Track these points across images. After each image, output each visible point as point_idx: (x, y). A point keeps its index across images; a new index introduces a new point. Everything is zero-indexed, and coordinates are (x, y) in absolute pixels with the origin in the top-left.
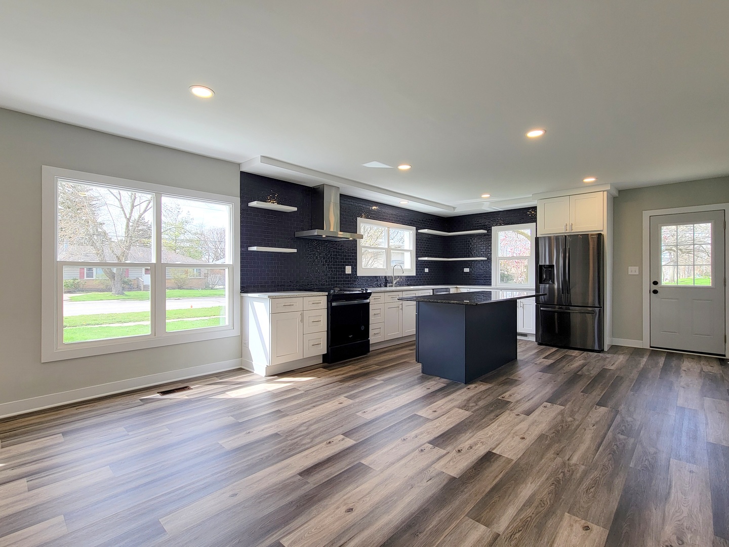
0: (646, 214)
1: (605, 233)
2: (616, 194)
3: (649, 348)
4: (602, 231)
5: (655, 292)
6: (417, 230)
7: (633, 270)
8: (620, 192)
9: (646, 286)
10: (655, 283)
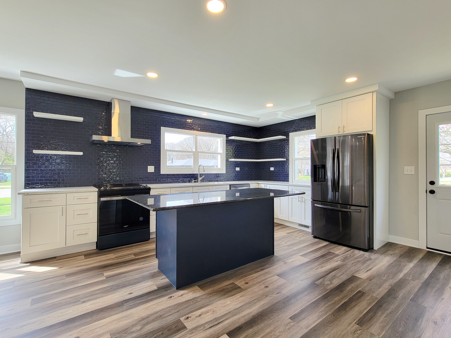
0: (422, 113)
1: (373, 133)
2: (392, 96)
3: (425, 248)
4: (372, 131)
5: (432, 192)
6: (227, 137)
7: (409, 170)
8: (396, 93)
9: (423, 186)
10: (432, 183)
